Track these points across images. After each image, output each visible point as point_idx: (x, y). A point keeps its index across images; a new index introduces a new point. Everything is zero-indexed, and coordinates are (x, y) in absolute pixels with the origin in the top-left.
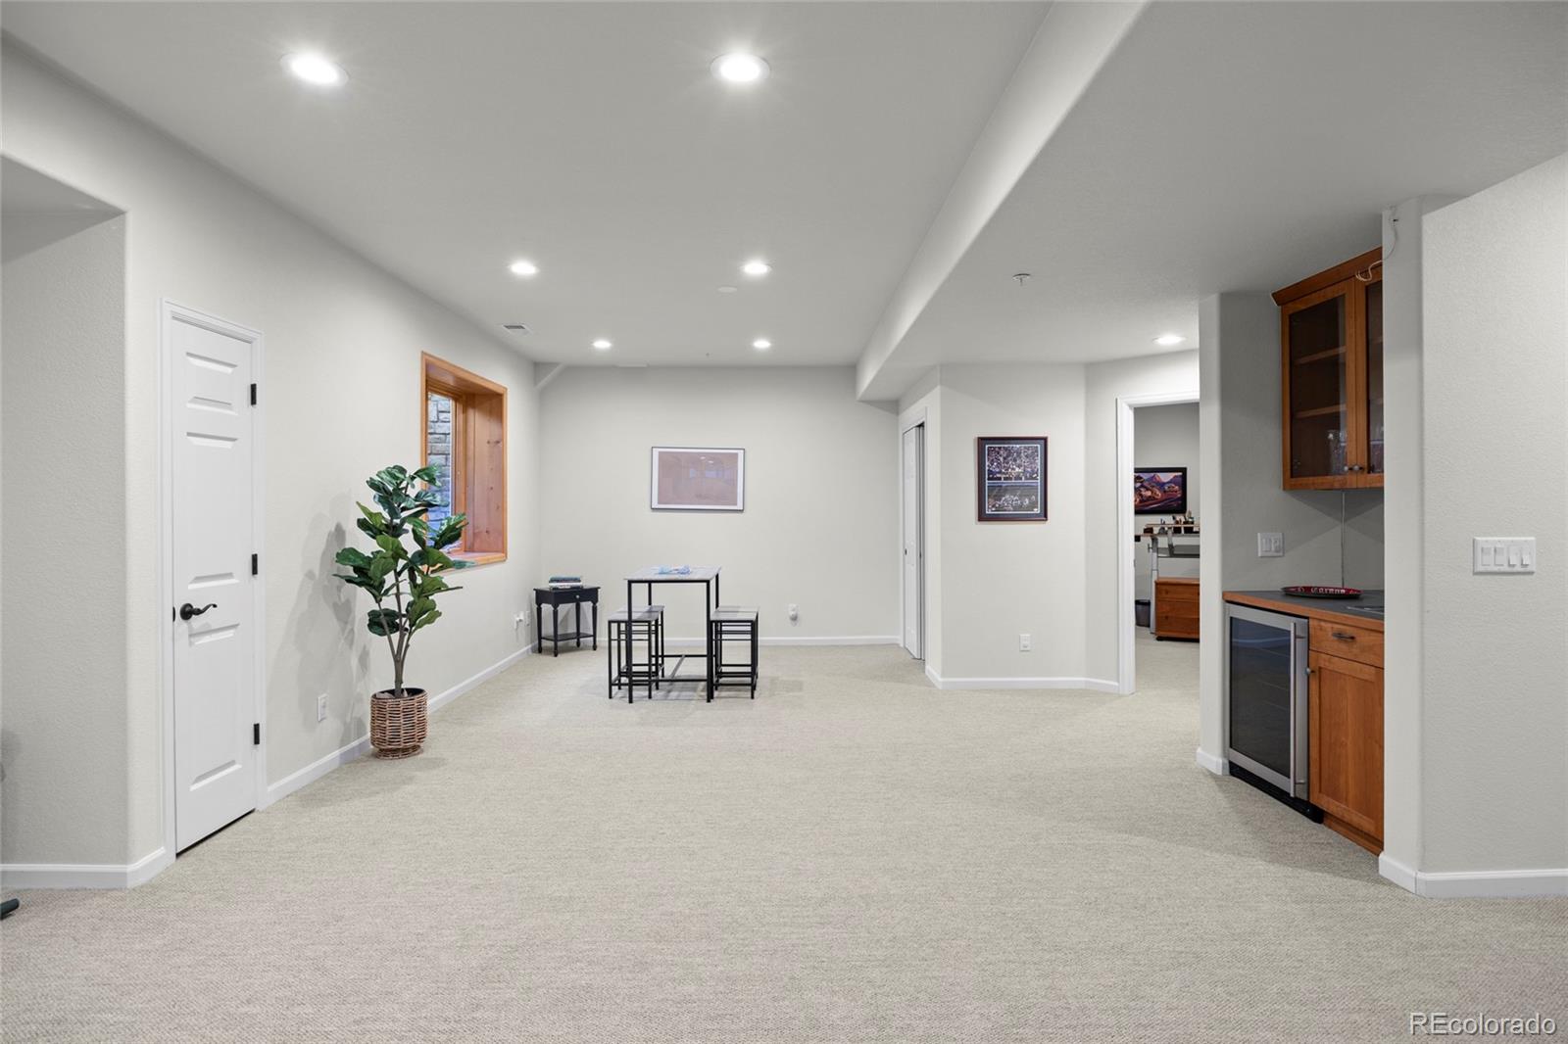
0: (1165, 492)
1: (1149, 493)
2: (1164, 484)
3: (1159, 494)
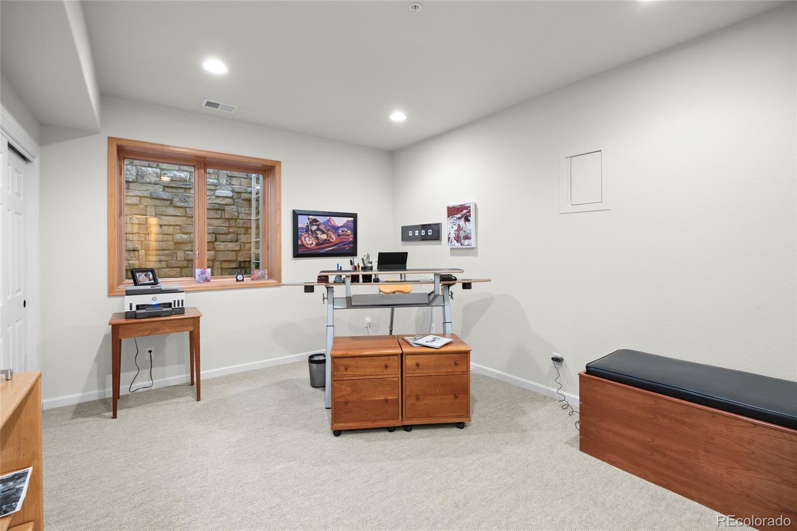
0: (339, 235)
1: (324, 237)
2: (338, 228)
3: (334, 238)
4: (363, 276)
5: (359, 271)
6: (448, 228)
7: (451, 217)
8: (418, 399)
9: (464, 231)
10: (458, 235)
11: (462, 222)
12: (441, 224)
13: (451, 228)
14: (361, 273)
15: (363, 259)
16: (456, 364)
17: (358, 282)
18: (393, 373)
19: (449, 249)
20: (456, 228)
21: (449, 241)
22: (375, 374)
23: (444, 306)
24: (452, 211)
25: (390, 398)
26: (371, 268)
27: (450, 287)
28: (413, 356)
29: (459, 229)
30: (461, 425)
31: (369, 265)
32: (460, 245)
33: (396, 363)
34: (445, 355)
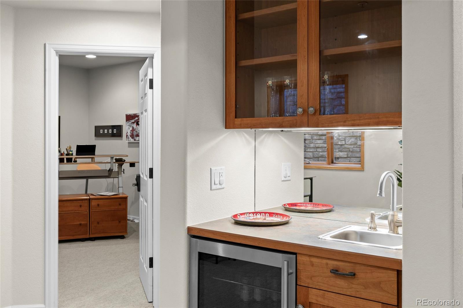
4: (67, 159)
5: (64, 156)
6: (127, 130)
7: (128, 121)
8: (98, 223)
9: (136, 131)
10: (132, 133)
11: (135, 126)
12: (122, 125)
13: (128, 129)
14: (65, 157)
15: (67, 149)
16: (120, 204)
17: (64, 162)
18: (84, 210)
19: (128, 143)
20: (131, 129)
21: (127, 137)
22: (74, 210)
23: (118, 178)
24: (129, 118)
25: (83, 223)
26: (72, 155)
27: (122, 166)
28: (96, 201)
29: (133, 130)
30: (122, 237)
31: (71, 153)
32: (134, 140)
33: (86, 204)
34: (114, 200)
